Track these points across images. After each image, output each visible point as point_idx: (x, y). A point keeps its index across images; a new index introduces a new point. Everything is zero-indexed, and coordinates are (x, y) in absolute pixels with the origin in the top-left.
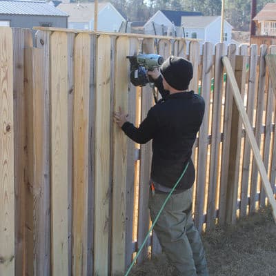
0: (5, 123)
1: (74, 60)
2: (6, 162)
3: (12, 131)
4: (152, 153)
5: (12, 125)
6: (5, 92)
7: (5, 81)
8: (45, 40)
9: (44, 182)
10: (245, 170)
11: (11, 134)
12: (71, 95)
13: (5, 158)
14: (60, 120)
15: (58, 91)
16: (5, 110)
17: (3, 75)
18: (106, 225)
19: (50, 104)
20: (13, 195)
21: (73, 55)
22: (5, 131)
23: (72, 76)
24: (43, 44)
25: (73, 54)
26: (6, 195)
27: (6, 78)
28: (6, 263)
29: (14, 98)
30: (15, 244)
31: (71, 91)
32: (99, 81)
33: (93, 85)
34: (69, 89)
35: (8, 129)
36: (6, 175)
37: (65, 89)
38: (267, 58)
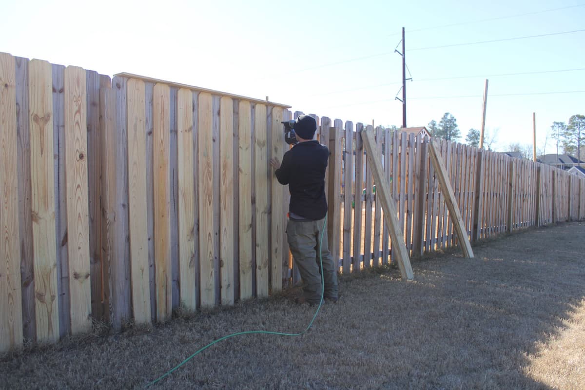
0: (77, 150)
1: (152, 105)
2: (79, 186)
3: (85, 158)
4: (289, 196)
5: (85, 153)
6: (77, 123)
7: (78, 114)
8: (121, 84)
9: (121, 211)
10: (347, 231)
11: (85, 162)
12: (149, 137)
13: (79, 182)
14: (137, 155)
15: (135, 130)
16: (78, 139)
17: (76, 108)
18: (191, 260)
19: (127, 141)
20: (88, 218)
21: (152, 102)
22: (78, 158)
23: (151, 119)
24: (119, 88)
25: (152, 100)
26: (79, 216)
27: (79, 111)
28: (80, 279)
29: (88, 131)
30: (91, 262)
31: (150, 133)
32: (181, 128)
33: (174, 131)
34: (148, 130)
35: (81, 157)
36: (79, 198)
37: (142, 130)
38: (362, 133)
